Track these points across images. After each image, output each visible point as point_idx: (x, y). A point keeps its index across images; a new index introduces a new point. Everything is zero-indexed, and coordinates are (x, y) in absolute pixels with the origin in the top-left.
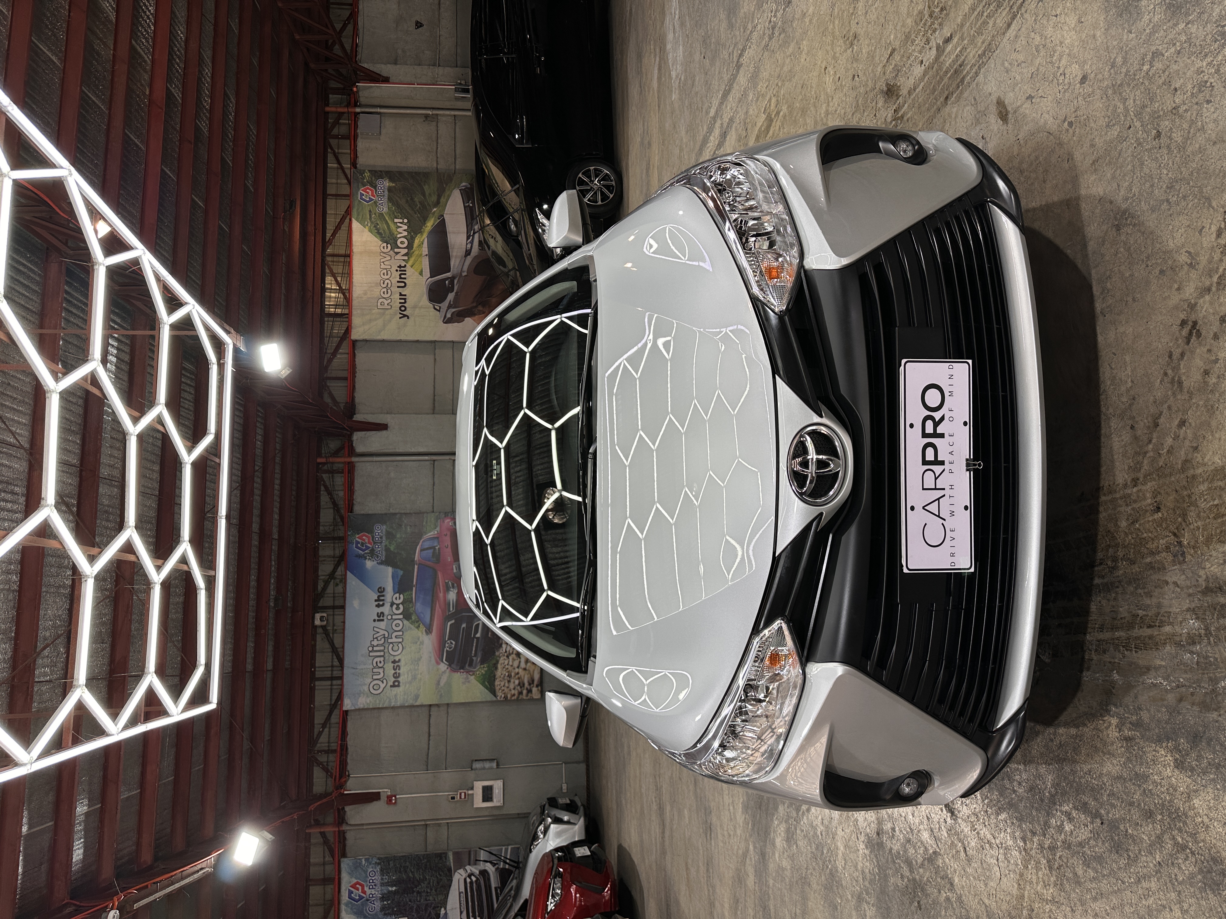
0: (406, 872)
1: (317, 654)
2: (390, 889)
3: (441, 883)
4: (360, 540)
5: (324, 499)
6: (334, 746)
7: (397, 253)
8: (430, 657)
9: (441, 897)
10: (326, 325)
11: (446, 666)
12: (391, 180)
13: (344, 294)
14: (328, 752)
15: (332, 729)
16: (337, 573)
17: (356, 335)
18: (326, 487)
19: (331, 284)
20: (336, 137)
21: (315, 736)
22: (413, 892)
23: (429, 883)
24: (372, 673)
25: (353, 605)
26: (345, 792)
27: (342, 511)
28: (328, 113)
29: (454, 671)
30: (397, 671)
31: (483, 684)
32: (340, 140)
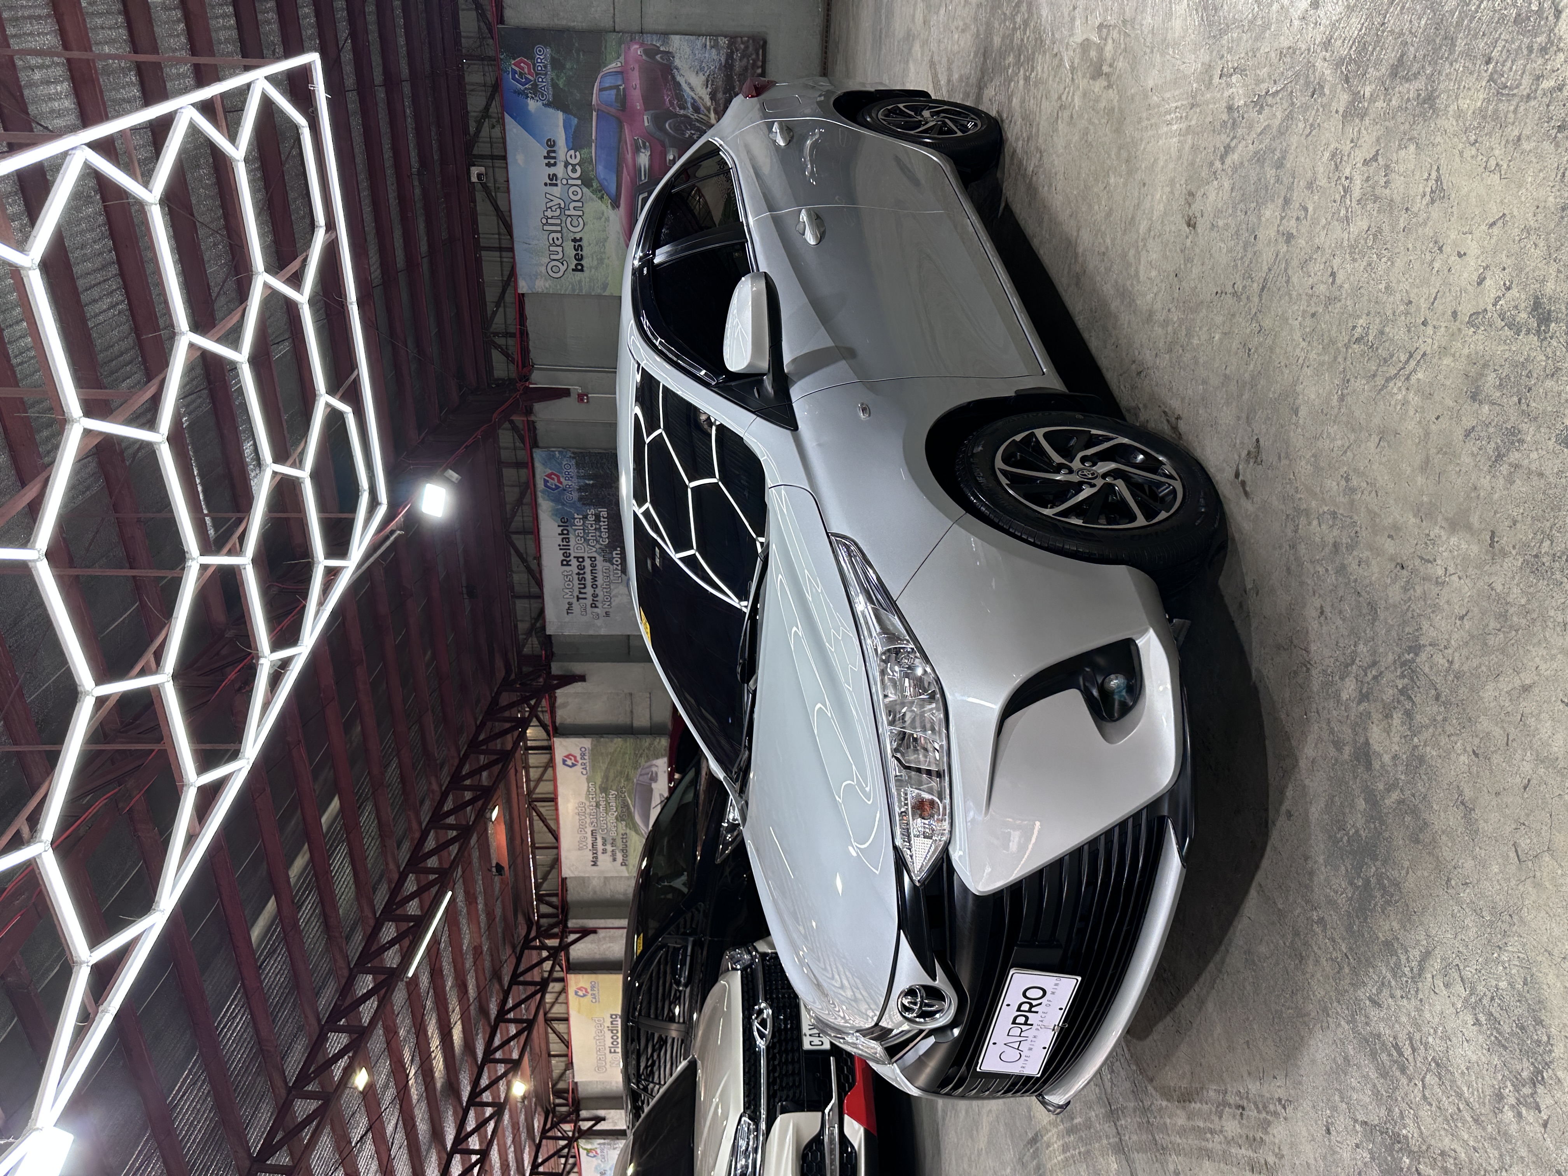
1: (481, 219)
2: (586, 482)
4: (517, 69)
8: (619, 239)
14: (507, 335)
15: (508, 310)
16: (491, 112)
21: (489, 314)
24: (548, 252)
25: (517, 158)
26: (531, 385)
27: (489, 17)
30: (580, 252)
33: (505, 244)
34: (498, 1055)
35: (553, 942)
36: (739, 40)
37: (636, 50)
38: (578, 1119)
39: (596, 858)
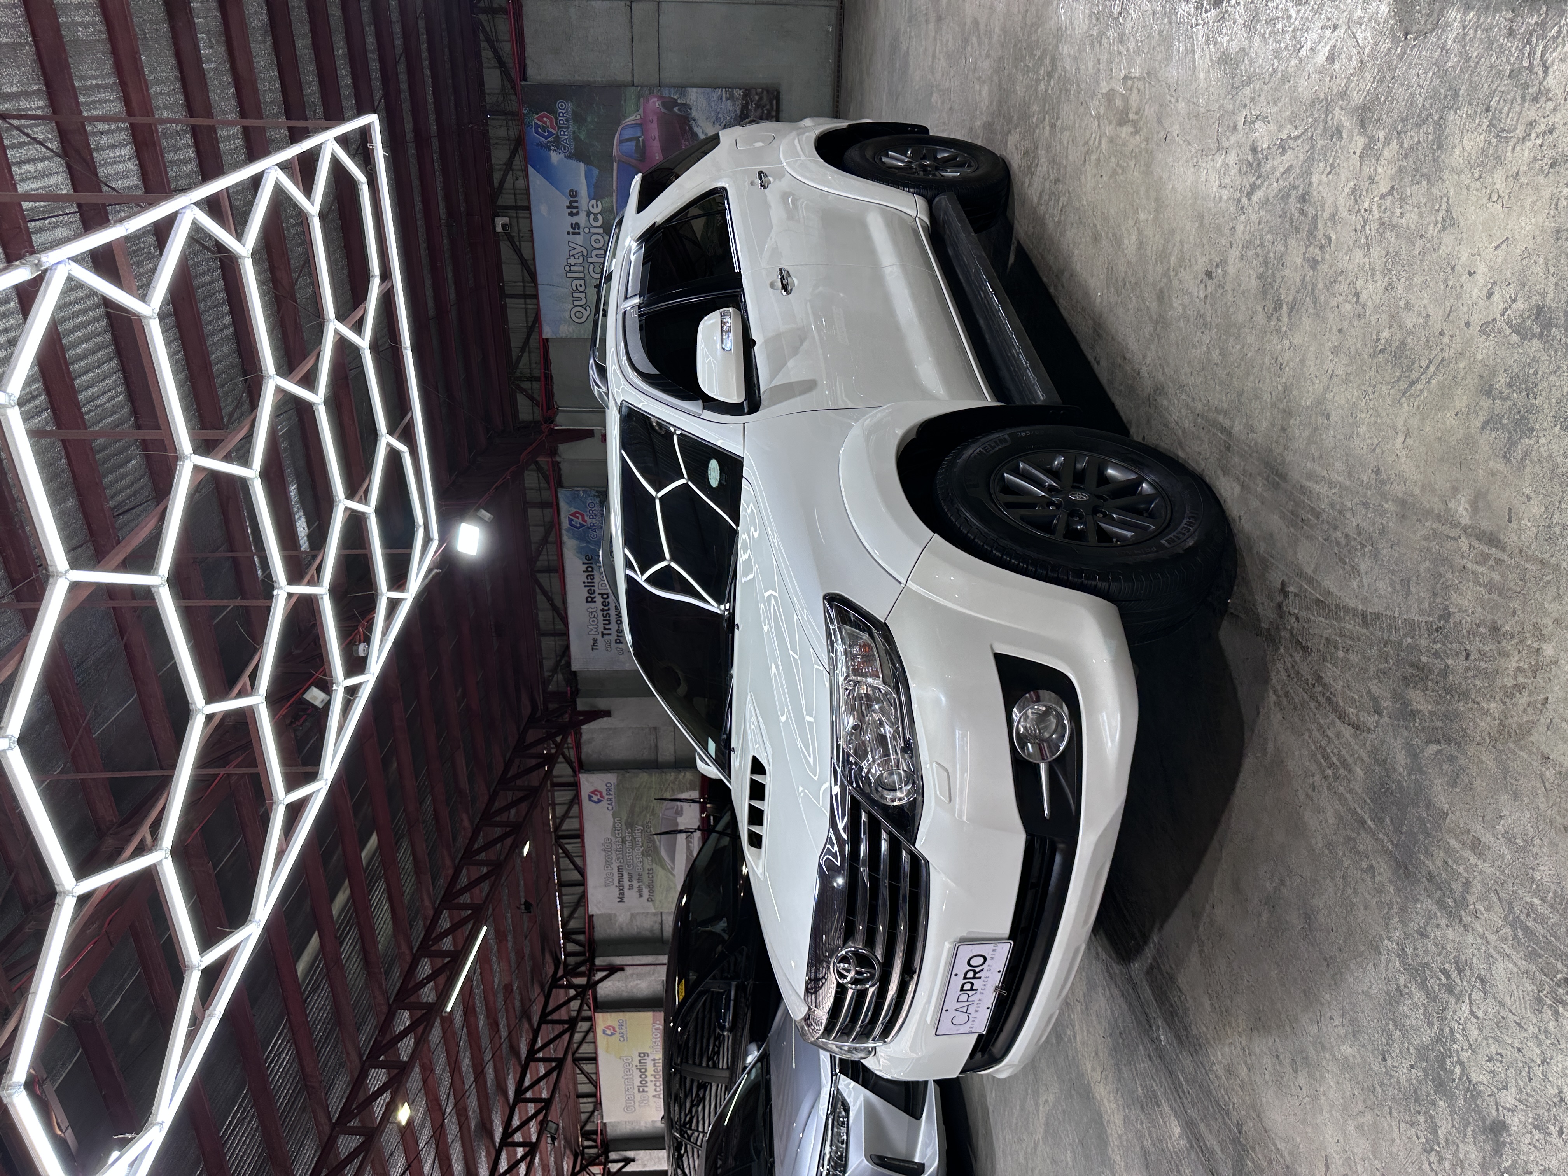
1: (504, 267)
4: (539, 123)
5: (486, 53)
14: (532, 379)
15: (532, 356)
16: (515, 164)
18: (486, 34)
21: (514, 363)
24: (571, 298)
25: (541, 211)
26: (555, 426)
27: (513, 75)
33: (529, 291)
34: (529, 1095)
35: (581, 981)
36: (753, 91)
37: (655, 103)
38: (608, 1161)
39: (623, 894)
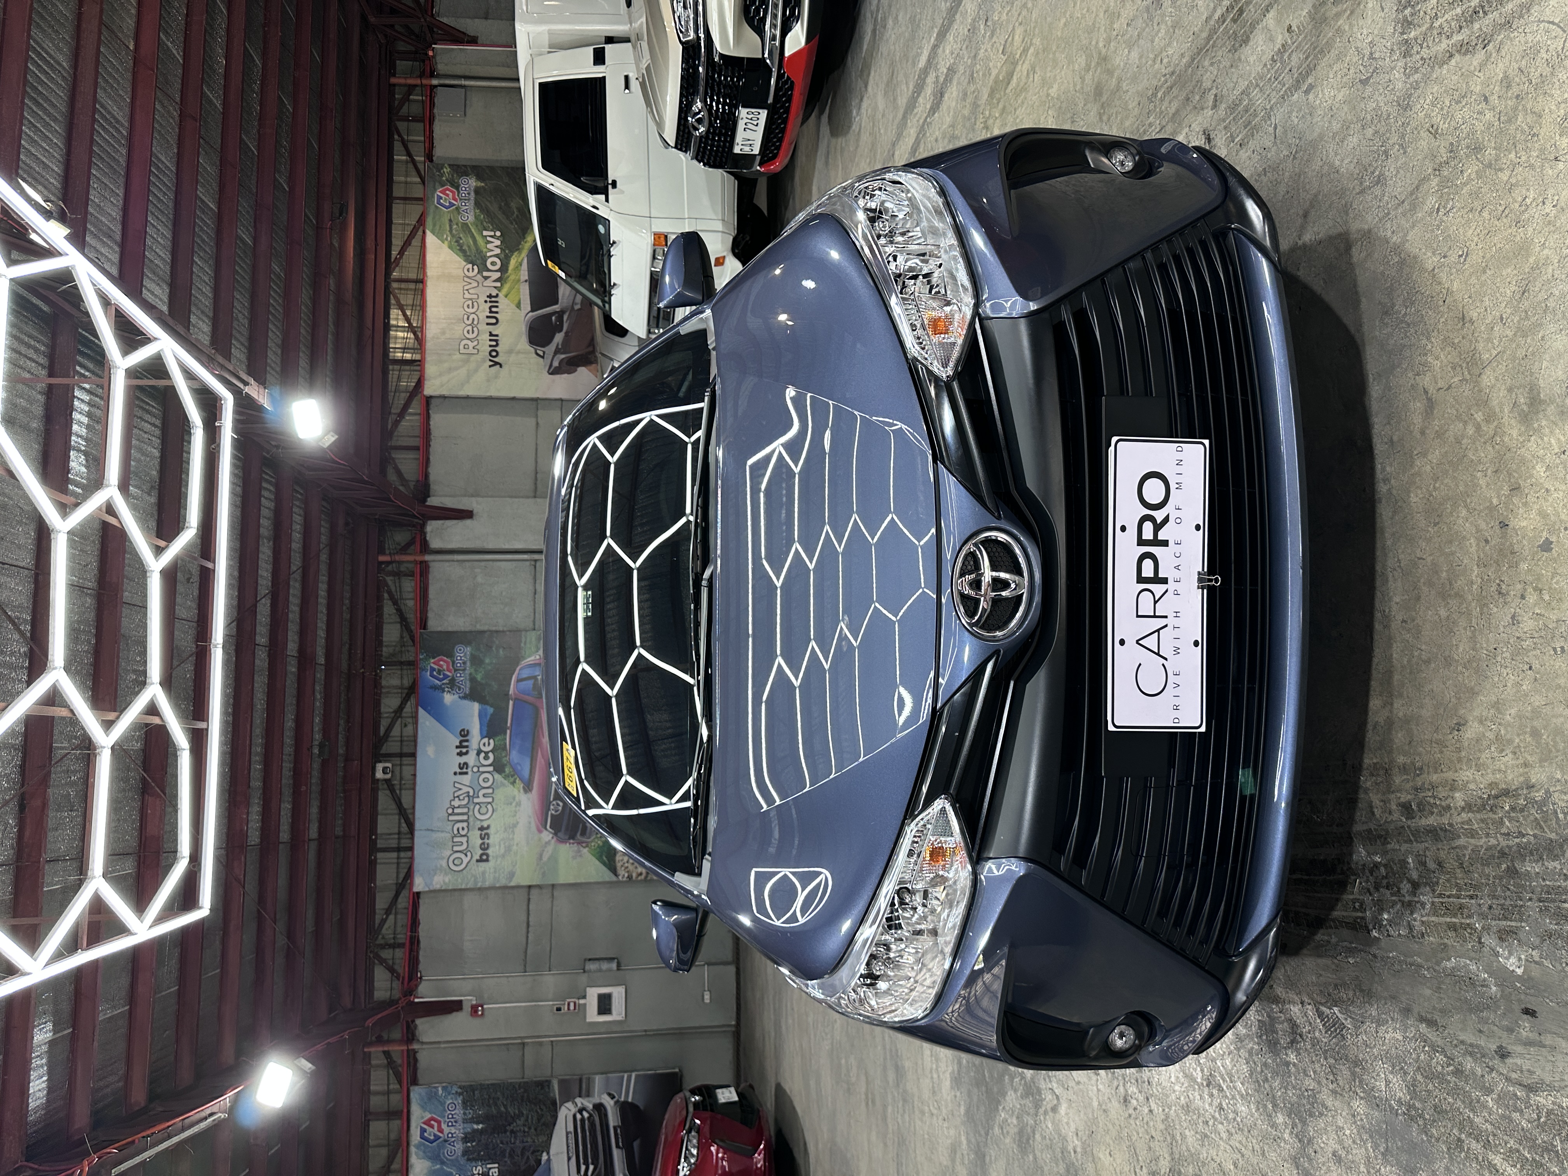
0: (496, 1105)
1: (379, 817)
2: (475, 1127)
3: (543, 1120)
4: (436, 667)
5: (388, 609)
6: (402, 938)
7: (486, 278)
8: (530, 823)
9: (542, 1138)
10: (390, 376)
11: (551, 836)
12: (479, 178)
13: (415, 333)
14: (393, 946)
15: (399, 917)
16: (405, 710)
17: (430, 389)
18: (390, 593)
19: (397, 319)
20: (405, 119)
21: (376, 926)
22: (505, 1132)
23: (527, 1120)
24: (451, 844)
25: (427, 752)
26: (416, 1000)
27: (413, 628)
28: (394, 85)
29: (561, 841)
30: (486, 841)
31: (600, 859)
32: (411, 124)
33: (405, 843)
